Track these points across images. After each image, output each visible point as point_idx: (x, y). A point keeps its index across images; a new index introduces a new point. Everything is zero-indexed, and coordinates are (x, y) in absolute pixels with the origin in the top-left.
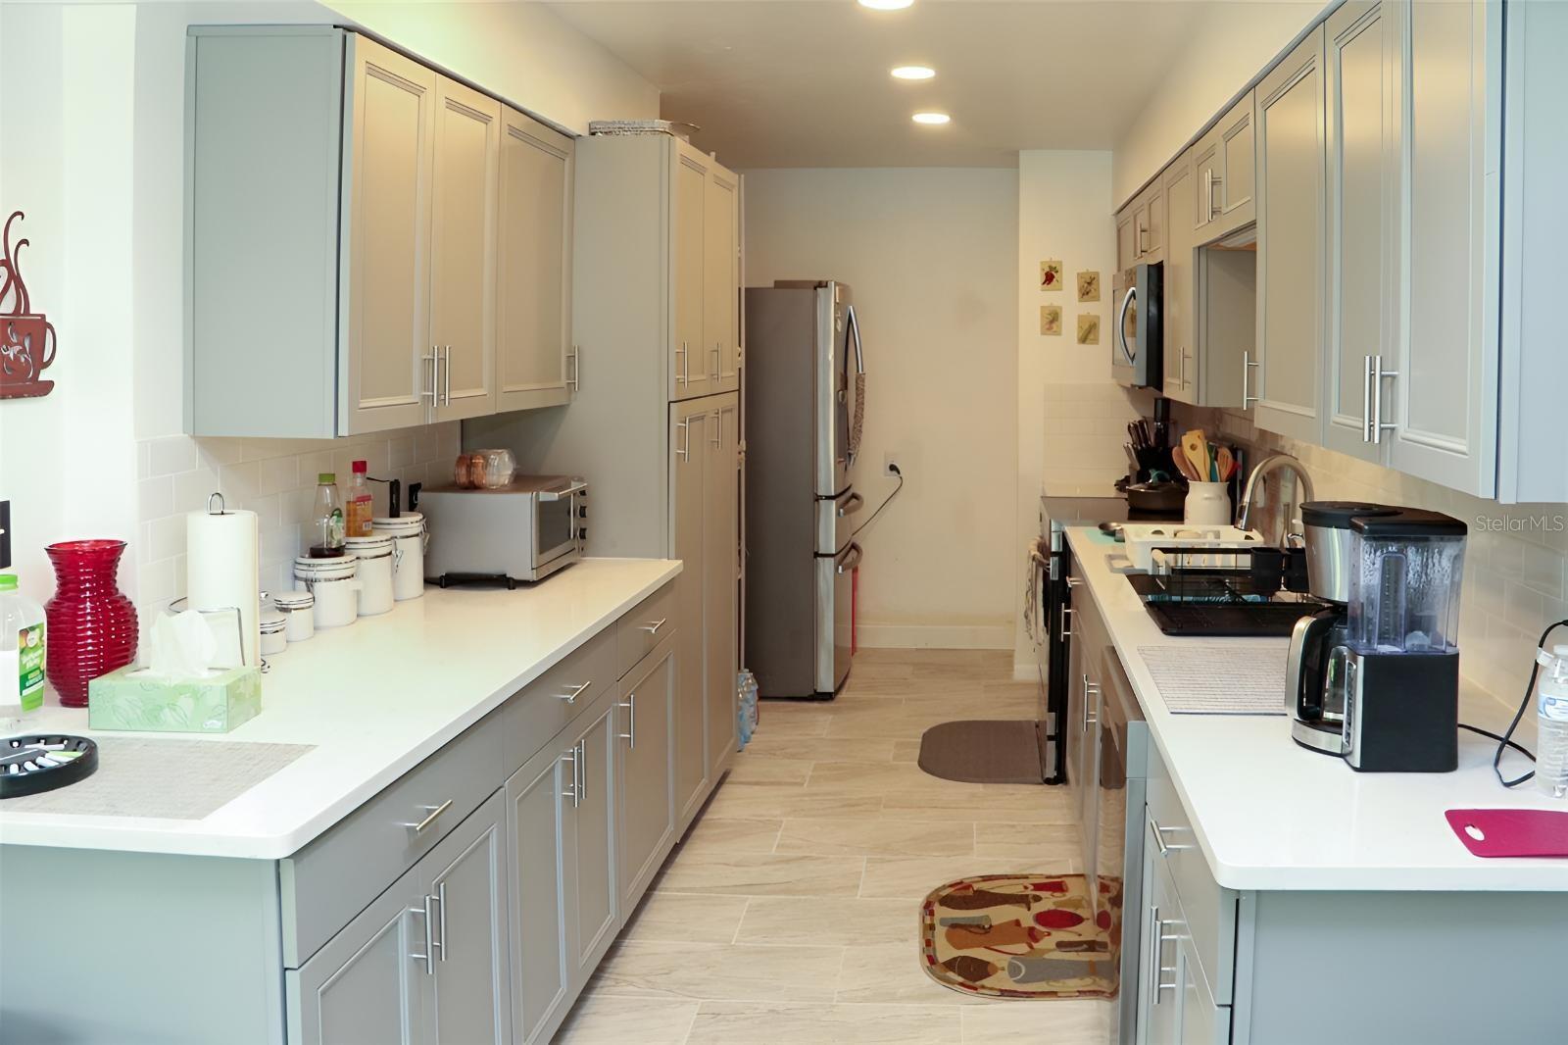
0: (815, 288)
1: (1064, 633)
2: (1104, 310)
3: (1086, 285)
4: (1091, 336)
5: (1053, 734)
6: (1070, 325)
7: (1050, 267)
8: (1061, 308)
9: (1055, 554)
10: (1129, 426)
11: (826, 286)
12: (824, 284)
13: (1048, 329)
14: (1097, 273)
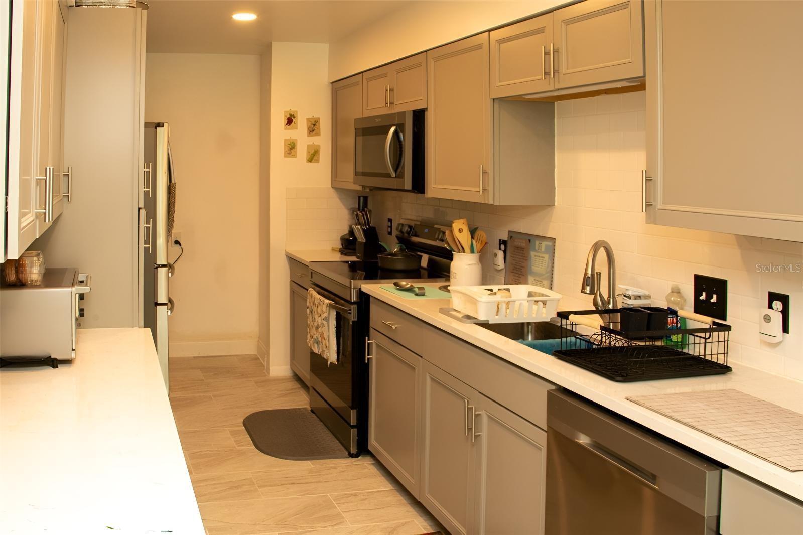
0: (156, 128)
1: (367, 357)
2: (324, 141)
3: (312, 126)
4: (315, 158)
5: (355, 424)
6: (302, 151)
7: (291, 115)
9: (354, 303)
11: (163, 126)
12: (161, 125)
13: (289, 154)
14: (319, 119)
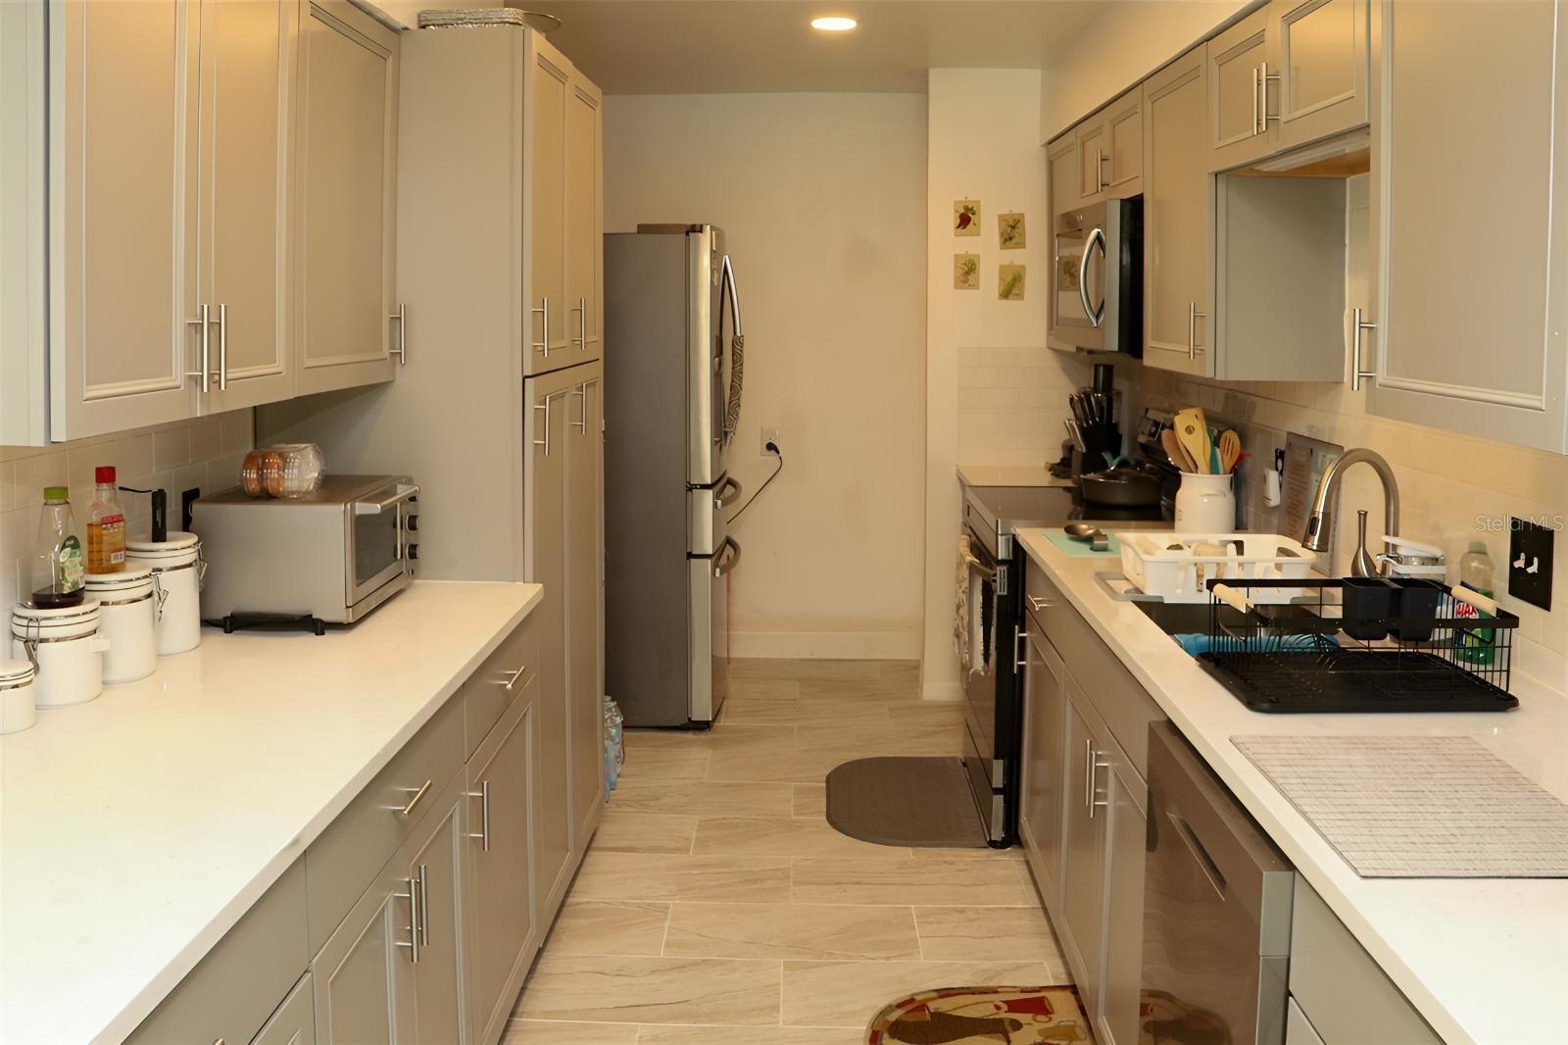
0: (687, 234)
1: (1017, 663)
2: (1033, 258)
3: (1009, 229)
4: (1015, 291)
5: (1001, 786)
6: (989, 277)
7: (967, 208)
8: (978, 256)
9: (1002, 562)
10: (1072, 400)
11: (701, 231)
12: (698, 229)
13: (964, 282)
14: (1022, 215)
